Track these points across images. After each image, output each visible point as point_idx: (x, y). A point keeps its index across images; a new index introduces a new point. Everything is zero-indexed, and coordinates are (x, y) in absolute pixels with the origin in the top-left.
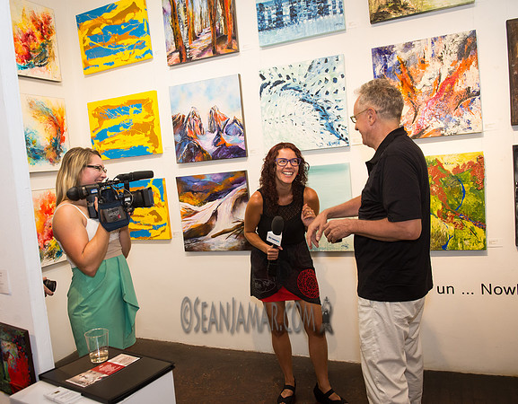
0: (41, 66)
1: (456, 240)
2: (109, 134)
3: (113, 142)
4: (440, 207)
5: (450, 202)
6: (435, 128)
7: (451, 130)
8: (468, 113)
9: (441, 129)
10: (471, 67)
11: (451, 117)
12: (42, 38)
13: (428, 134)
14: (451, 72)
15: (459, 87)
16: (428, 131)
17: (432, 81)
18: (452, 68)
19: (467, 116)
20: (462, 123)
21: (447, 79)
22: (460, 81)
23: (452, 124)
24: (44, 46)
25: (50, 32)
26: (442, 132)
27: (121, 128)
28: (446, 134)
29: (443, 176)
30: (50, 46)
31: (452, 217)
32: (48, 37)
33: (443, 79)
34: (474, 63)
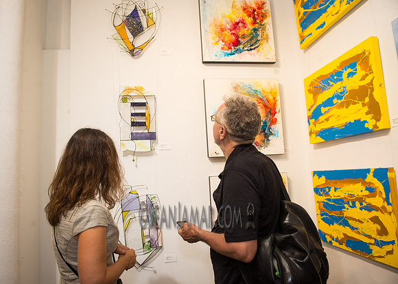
0: (251, 50)
2: (323, 110)
3: (327, 120)
12: (254, 23)
24: (255, 30)
25: (264, 16)
27: (335, 101)
30: (264, 29)
32: (262, 21)
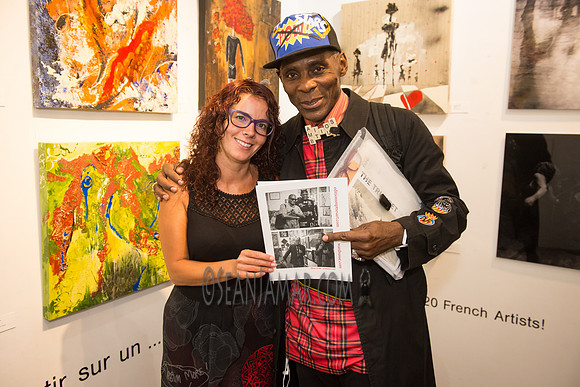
1: (149, 271)
4: (132, 225)
5: (144, 216)
6: (128, 96)
7: (146, 104)
8: (165, 82)
9: (135, 100)
10: (171, 16)
11: (147, 85)
13: (120, 105)
14: (149, 14)
15: (157, 41)
16: (119, 100)
17: (127, 18)
18: (151, 8)
19: (164, 87)
20: (159, 96)
21: (144, 23)
22: (159, 32)
23: (147, 95)
26: (136, 105)
28: (140, 110)
29: (137, 175)
31: (146, 238)
33: (140, 21)
34: (173, 11)
